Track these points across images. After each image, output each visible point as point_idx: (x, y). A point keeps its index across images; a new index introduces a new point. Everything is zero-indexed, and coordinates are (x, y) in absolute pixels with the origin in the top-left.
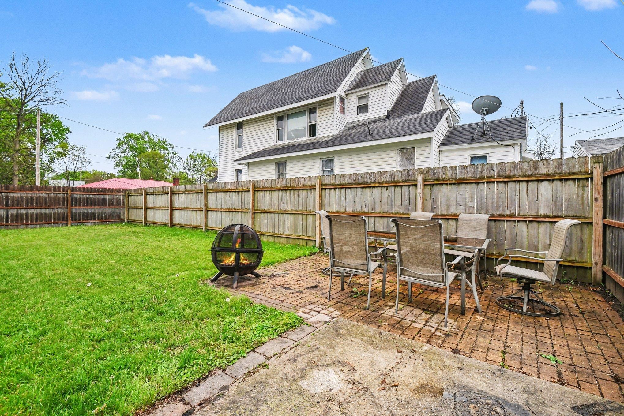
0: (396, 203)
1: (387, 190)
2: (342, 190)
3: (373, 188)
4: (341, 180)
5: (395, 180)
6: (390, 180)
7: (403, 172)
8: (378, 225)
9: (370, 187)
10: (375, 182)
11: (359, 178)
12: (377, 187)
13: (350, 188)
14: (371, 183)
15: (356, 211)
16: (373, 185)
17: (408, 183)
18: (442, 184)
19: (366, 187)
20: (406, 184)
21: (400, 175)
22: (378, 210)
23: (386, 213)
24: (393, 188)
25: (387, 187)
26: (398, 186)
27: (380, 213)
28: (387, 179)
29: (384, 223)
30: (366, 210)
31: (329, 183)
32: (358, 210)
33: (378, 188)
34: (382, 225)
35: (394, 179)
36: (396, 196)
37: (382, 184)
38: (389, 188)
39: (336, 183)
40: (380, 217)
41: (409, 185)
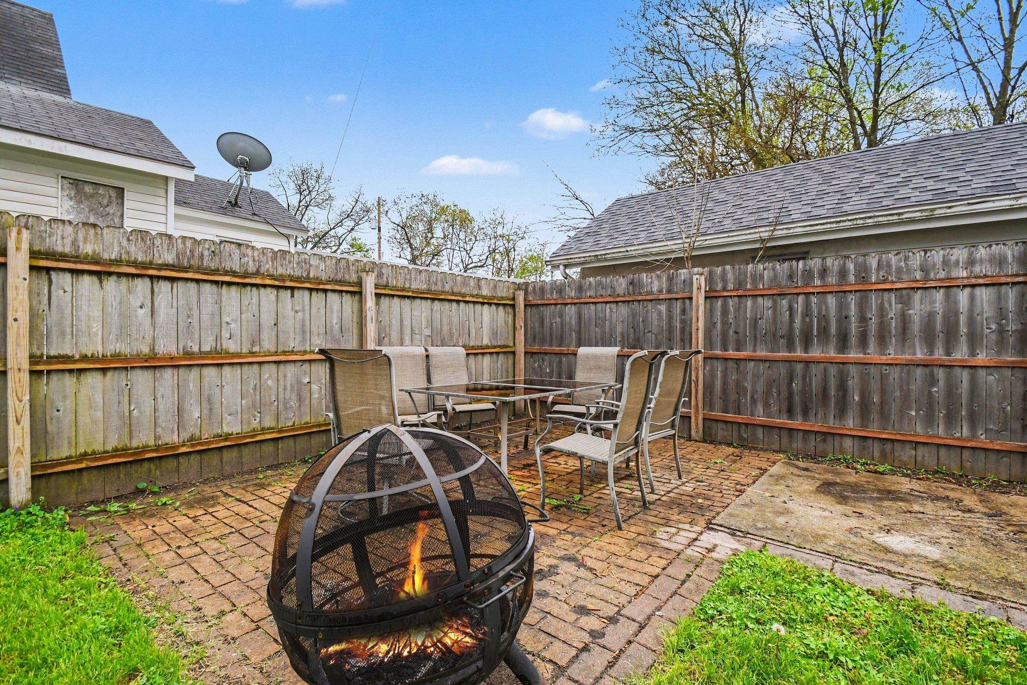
0: (314, 329)
1: (292, 296)
2: (138, 282)
3: (254, 289)
4: (133, 249)
5: (311, 276)
6: (298, 273)
7: (328, 262)
8: (270, 382)
9: (245, 285)
10: (257, 273)
11: (206, 253)
12: (265, 286)
13: (172, 280)
14: (246, 275)
15: (196, 349)
16: (253, 281)
17: (341, 286)
18: (393, 296)
19: (230, 284)
20: (338, 288)
21: (322, 267)
22: (268, 344)
23: (292, 352)
24: (307, 293)
25: (292, 289)
26: (317, 290)
27: (276, 353)
28: (290, 271)
29: (285, 377)
30: (232, 347)
31: (67, 250)
32: (206, 348)
33: (269, 290)
34: (282, 383)
35: (309, 273)
36: (314, 311)
37: (284, 281)
38: (296, 292)
39: (106, 256)
40: (275, 362)
41: (341, 292)
